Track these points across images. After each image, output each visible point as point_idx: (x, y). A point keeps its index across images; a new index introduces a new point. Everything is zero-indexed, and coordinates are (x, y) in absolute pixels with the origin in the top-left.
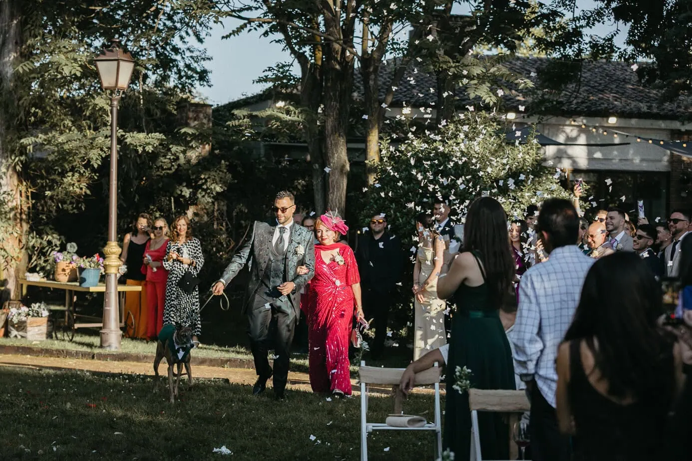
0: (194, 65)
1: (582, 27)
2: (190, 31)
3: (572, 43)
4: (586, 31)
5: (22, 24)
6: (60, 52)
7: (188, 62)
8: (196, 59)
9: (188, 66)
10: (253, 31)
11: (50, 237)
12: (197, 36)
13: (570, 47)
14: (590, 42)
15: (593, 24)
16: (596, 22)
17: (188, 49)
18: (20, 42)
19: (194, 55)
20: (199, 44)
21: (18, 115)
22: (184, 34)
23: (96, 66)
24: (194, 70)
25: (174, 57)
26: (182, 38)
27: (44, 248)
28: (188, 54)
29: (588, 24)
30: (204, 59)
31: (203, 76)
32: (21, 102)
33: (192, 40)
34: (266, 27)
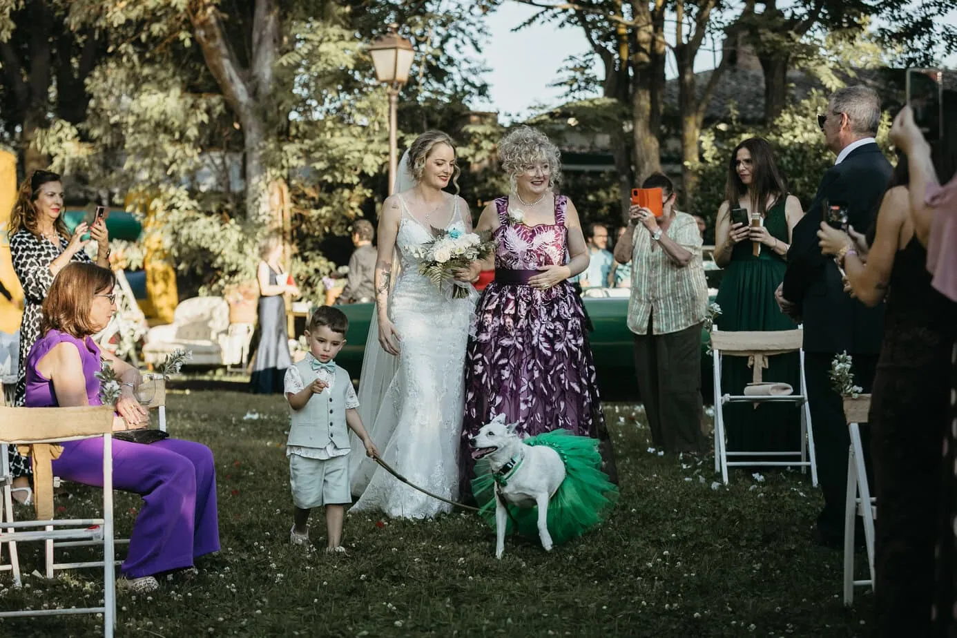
0: (472, 78)
1: (932, 15)
2: (467, 40)
3: (922, 34)
4: (937, 20)
5: (282, 18)
6: (329, 40)
7: (465, 74)
8: (474, 72)
9: (466, 80)
10: (547, 23)
11: (316, 265)
12: (475, 44)
13: (919, 39)
14: (943, 33)
15: (946, 11)
16: (949, 9)
17: (465, 60)
18: (278, 41)
19: (472, 66)
20: (477, 54)
21: (278, 122)
22: (459, 43)
23: (371, 56)
24: (473, 85)
25: (449, 69)
26: (457, 47)
27: (309, 277)
28: (465, 66)
29: (940, 11)
30: (483, 71)
31: (482, 90)
32: (281, 108)
33: (469, 50)
34: (563, 17)
